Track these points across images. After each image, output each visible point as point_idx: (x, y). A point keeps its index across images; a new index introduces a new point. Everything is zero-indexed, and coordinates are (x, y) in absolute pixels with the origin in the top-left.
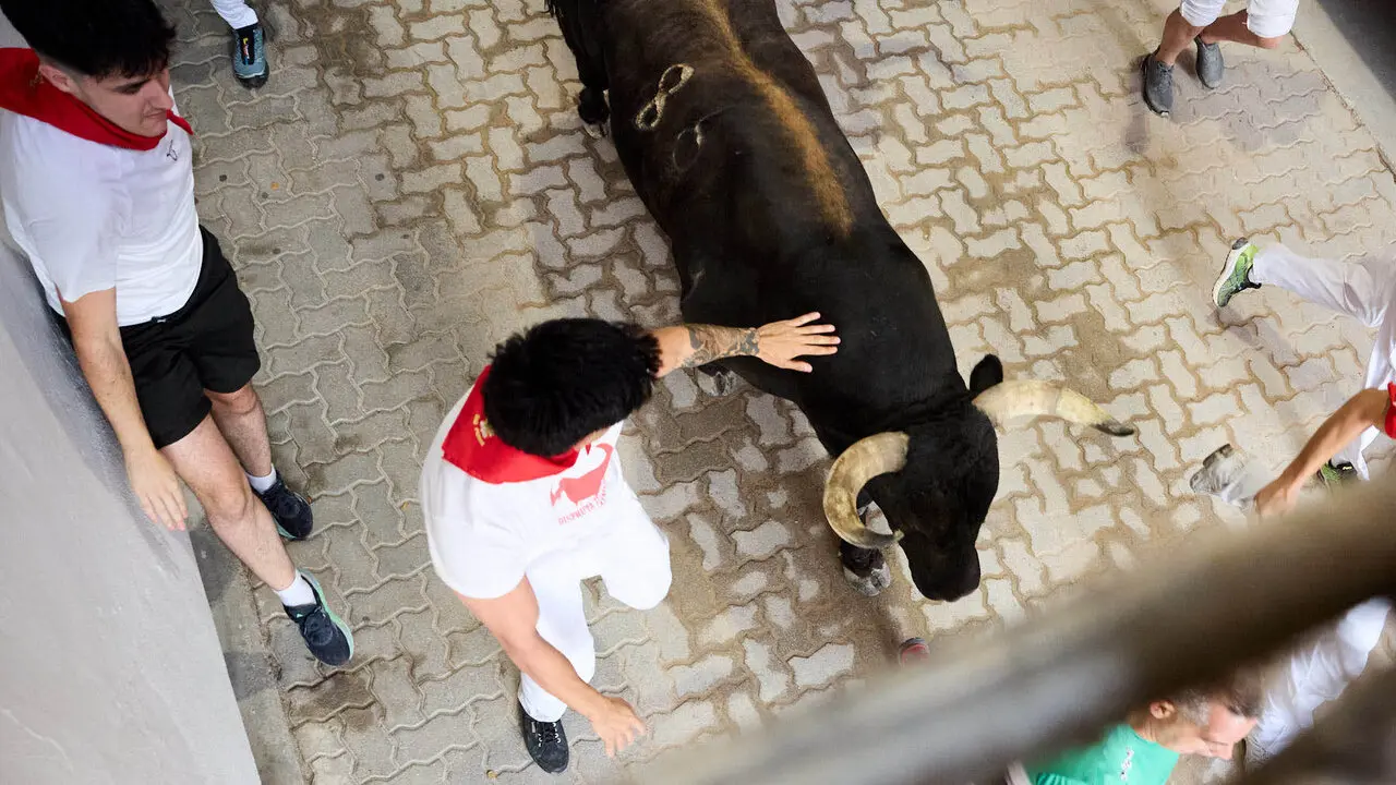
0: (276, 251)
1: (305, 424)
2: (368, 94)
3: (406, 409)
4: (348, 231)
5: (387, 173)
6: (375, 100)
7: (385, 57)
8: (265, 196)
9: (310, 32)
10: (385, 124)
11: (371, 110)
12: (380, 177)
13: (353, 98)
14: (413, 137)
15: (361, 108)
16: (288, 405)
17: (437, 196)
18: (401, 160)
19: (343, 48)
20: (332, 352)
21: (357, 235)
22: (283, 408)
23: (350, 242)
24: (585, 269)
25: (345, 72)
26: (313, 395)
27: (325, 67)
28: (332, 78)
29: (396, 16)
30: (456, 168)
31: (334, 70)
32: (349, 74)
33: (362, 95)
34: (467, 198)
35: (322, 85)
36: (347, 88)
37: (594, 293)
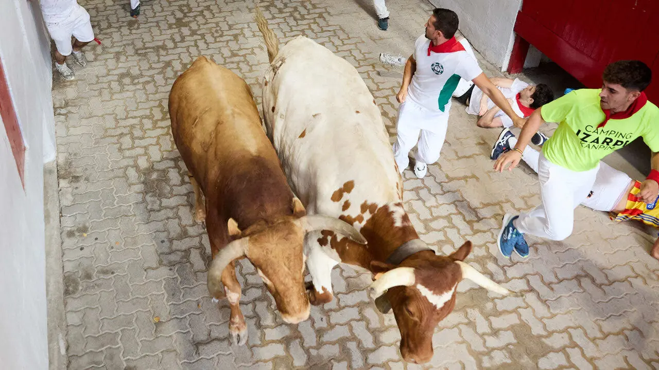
0: (113, 273)
1: (111, 358)
2: (163, 205)
3: (160, 355)
4: (146, 266)
5: (166, 240)
6: (166, 208)
7: (172, 190)
8: (112, 248)
9: (142, 179)
10: (168, 218)
11: (163, 212)
12: (163, 242)
13: (156, 207)
14: (180, 225)
15: (159, 211)
16: (105, 348)
17: (187, 252)
18: (173, 235)
19: (155, 185)
20: (130, 323)
21: (149, 268)
22: (103, 349)
23: (145, 270)
24: (254, 290)
25: (154, 196)
26: (118, 344)
27: (147, 193)
28: (149, 198)
29: (179, 172)
30: (197, 239)
31: (150, 194)
32: (155, 196)
33: (160, 205)
34: (201, 253)
35: (144, 201)
36: (154, 202)
37: (257, 303)
